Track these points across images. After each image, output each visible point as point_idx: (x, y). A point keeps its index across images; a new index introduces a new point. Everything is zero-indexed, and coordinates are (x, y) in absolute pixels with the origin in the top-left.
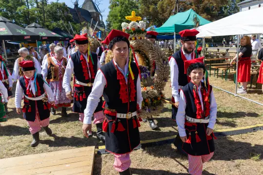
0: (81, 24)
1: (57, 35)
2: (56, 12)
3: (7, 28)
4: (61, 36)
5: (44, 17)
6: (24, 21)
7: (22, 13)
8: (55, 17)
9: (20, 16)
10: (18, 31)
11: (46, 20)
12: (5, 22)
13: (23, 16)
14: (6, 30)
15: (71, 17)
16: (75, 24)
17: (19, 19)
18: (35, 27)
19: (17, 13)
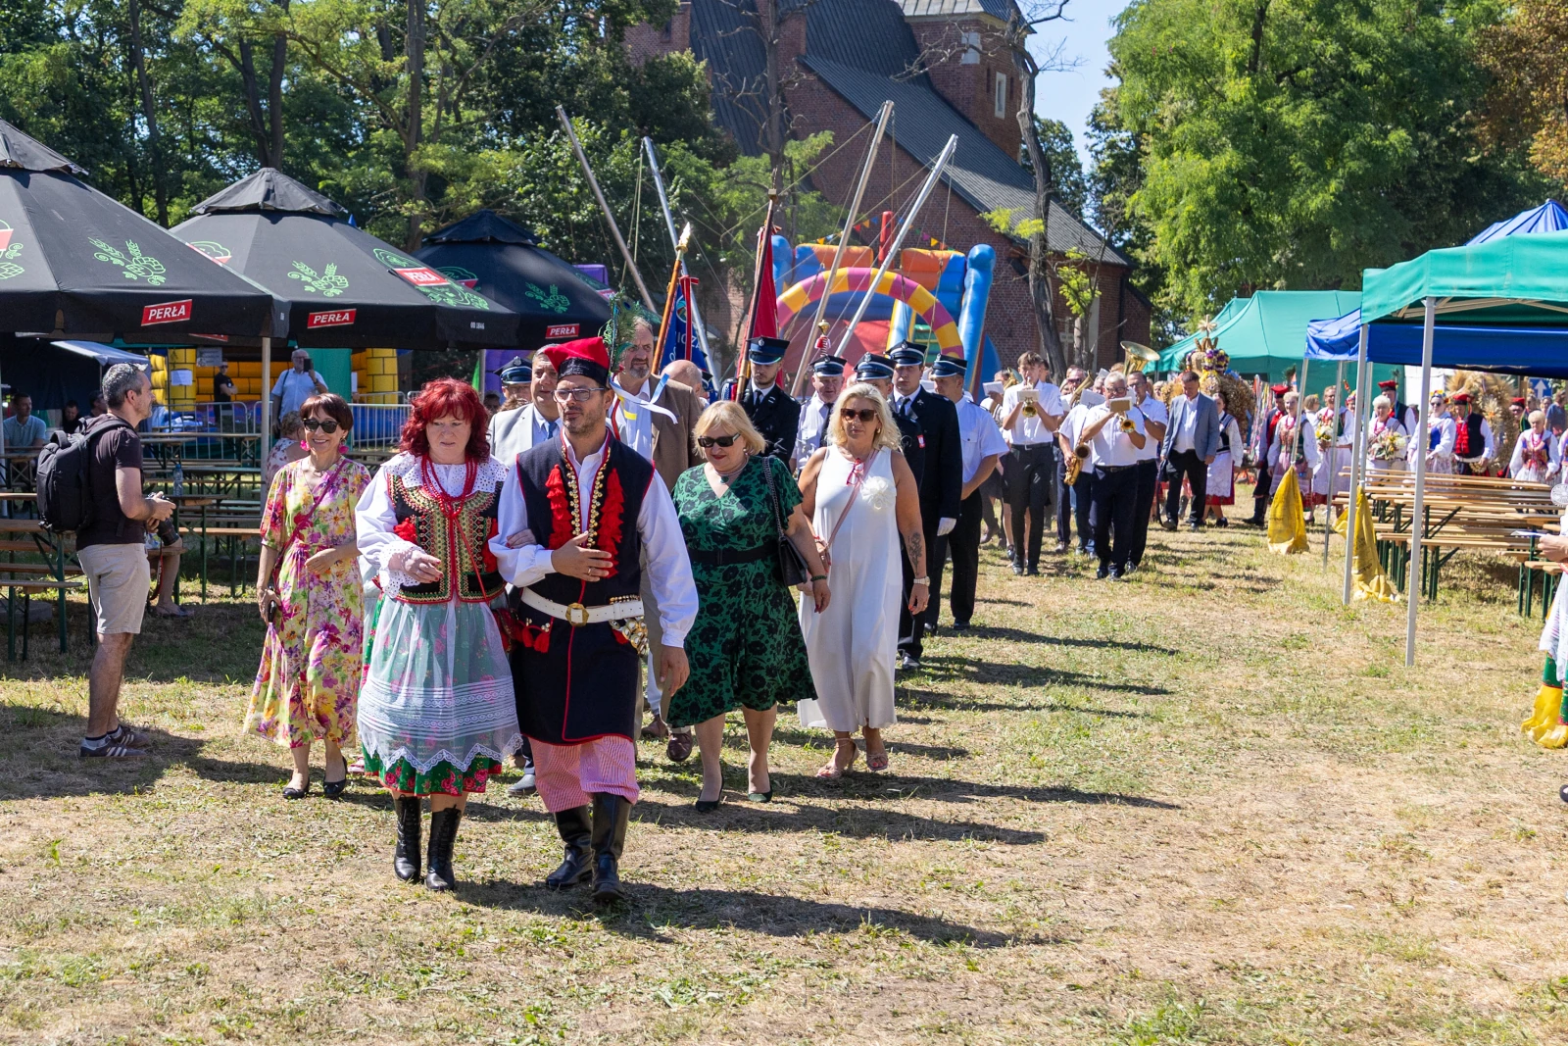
2: (536, 36)
5: (420, 80)
6: (233, 128)
7: (219, 48)
8: (526, 89)
9: (199, 86)
11: (429, 114)
13: (230, 85)
15: (688, 78)
16: (721, 158)
17: (186, 110)
19: (185, 52)
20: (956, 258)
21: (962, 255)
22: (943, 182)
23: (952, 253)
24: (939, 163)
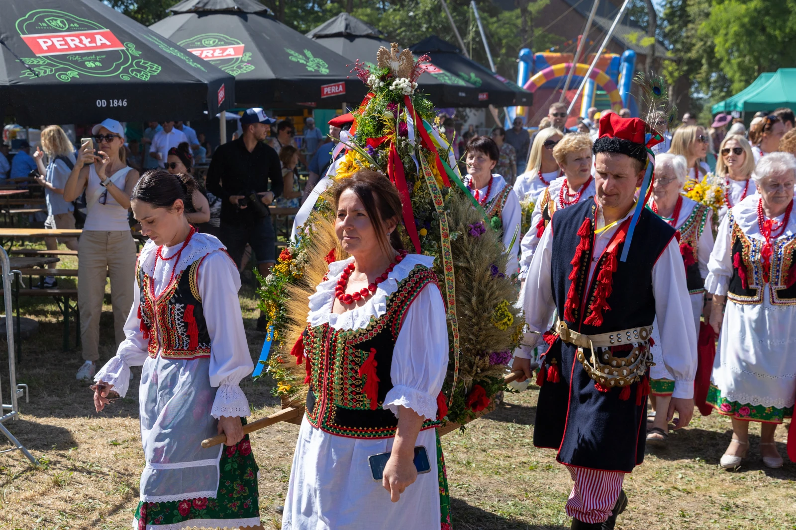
0: (525, 11)
1: (448, 79)
3: (253, 45)
4: (462, 83)
10: (296, 57)
12: (241, 13)
14: (247, 57)
16: (493, 13)
18: (349, 36)
20: (615, 58)
21: (617, 56)
22: (594, 24)
23: (613, 55)
24: (592, 16)
